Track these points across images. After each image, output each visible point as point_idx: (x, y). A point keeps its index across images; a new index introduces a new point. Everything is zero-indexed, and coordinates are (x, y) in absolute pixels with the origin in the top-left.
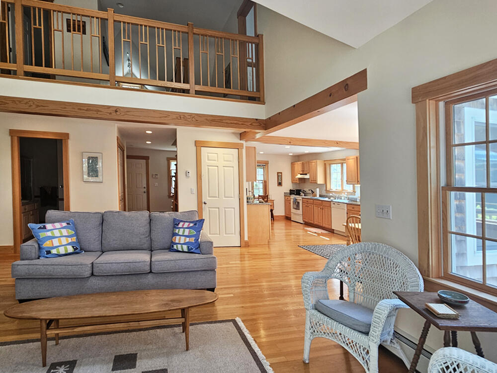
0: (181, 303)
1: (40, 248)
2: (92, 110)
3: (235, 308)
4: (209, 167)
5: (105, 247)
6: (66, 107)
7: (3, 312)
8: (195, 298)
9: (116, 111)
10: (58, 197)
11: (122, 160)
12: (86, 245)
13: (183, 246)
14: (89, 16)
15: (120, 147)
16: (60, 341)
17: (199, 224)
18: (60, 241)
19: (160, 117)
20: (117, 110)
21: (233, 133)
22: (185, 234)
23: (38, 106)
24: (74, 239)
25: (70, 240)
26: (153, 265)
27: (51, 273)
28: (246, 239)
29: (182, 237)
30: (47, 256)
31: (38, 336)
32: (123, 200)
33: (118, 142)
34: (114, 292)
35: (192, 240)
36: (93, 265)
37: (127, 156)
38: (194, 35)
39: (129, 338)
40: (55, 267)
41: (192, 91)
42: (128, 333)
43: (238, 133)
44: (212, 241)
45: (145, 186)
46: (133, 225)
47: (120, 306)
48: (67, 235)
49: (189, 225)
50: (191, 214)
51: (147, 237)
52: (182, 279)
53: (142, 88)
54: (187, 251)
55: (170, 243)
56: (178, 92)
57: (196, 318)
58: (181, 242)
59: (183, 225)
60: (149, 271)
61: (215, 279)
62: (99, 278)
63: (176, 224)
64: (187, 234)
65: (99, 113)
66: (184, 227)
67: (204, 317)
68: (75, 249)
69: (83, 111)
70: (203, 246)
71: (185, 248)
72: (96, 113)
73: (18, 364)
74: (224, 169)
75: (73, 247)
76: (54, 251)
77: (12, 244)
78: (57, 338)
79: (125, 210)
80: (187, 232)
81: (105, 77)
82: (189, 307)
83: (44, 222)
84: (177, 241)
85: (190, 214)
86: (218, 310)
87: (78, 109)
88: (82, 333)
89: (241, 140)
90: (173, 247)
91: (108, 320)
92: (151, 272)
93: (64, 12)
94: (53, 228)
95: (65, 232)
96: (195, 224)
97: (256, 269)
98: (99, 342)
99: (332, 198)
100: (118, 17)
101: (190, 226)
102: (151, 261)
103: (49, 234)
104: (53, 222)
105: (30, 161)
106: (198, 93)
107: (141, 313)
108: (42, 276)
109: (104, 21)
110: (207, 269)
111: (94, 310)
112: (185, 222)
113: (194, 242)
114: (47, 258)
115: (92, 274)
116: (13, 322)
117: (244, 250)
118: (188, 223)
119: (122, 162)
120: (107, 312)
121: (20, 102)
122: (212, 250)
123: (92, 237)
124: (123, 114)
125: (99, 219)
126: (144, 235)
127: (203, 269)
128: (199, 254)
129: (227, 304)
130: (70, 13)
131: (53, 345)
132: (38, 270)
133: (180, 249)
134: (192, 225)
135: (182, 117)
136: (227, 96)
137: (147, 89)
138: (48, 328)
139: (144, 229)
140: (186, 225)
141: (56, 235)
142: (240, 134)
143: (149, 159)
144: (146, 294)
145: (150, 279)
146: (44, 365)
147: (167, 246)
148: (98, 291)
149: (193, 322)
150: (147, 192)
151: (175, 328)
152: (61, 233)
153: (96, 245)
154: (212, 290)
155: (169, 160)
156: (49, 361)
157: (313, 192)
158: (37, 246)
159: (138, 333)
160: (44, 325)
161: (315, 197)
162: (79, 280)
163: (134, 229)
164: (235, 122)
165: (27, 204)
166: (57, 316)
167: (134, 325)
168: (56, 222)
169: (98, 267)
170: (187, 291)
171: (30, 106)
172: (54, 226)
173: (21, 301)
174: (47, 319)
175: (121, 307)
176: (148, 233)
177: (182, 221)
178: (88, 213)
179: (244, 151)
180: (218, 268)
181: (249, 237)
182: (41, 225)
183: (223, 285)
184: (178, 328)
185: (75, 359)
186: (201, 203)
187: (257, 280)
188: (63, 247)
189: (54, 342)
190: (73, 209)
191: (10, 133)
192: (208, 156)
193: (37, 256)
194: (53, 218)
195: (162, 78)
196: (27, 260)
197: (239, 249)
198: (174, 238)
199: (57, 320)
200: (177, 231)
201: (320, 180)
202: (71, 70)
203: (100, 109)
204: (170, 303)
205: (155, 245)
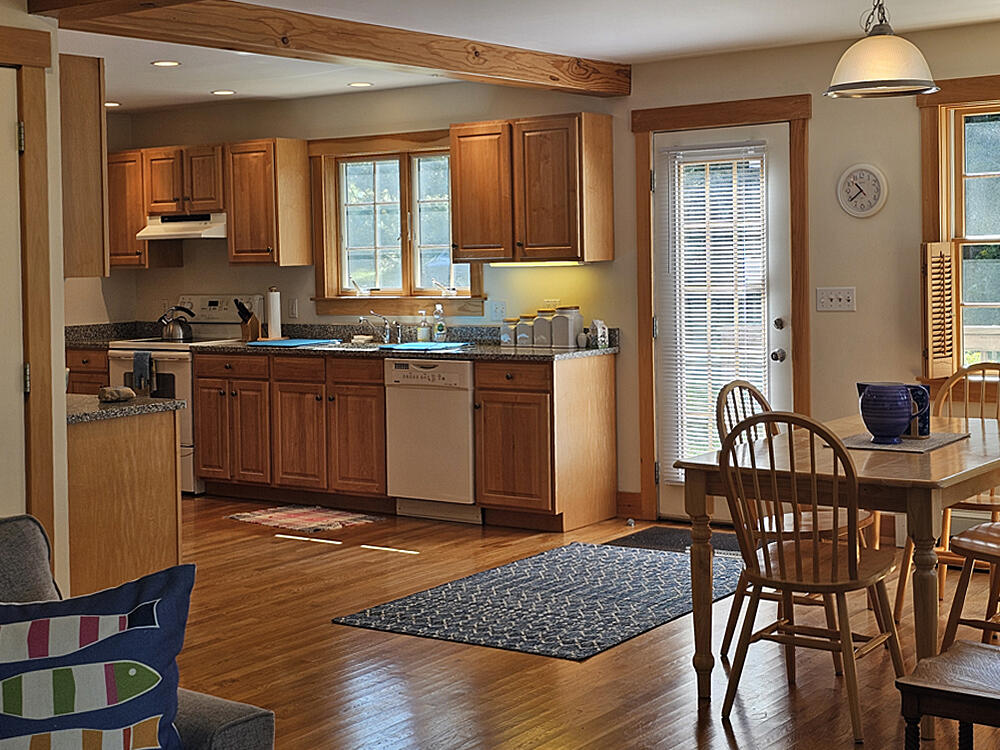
99: (359, 339)
157: (245, 314)
161: (261, 342)
201: (291, 251)
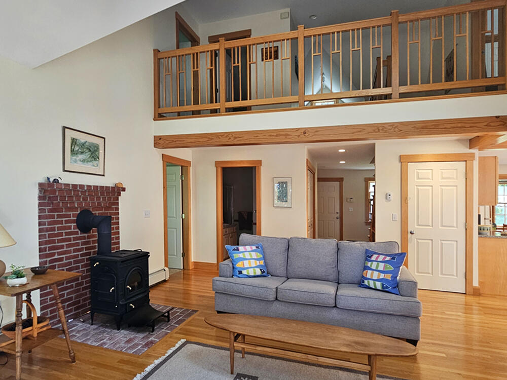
0: (367, 348)
1: (233, 268)
2: (281, 135)
3: (446, 372)
4: (418, 187)
5: (290, 273)
6: (258, 135)
7: (204, 318)
8: (386, 347)
9: (305, 133)
10: (253, 221)
11: (312, 183)
12: (272, 270)
13: (376, 282)
14: (280, 41)
15: (310, 170)
16: (245, 355)
17: (398, 259)
18: (250, 263)
19: (353, 133)
20: (305, 131)
21: (458, 140)
22: (379, 269)
23: (235, 138)
24: (262, 262)
25: (258, 263)
26: (339, 299)
27: (241, 291)
28: (476, 284)
29: (375, 272)
30: (239, 275)
31: (227, 345)
32: (312, 226)
33: (307, 165)
34: (296, 320)
35: (389, 277)
36: (277, 290)
37: (318, 178)
38: (400, 25)
39: (308, 372)
40: (245, 287)
41: (396, 95)
42: (308, 366)
43: (466, 140)
44: (417, 280)
45: (339, 212)
46: (318, 254)
47: (300, 335)
48: (256, 258)
49: (384, 258)
50: (389, 245)
51: (333, 268)
52: (372, 321)
53: (338, 102)
54: (380, 288)
55: (360, 278)
56: (378, 100)
57: (389, 371)
58: (374, 278)
59: (377, 258)
60: (334, 305)
61: (418, 329)
62: (283, 303)
63: (368, 256)
64: (382, 269)
65: (287, 137)
66: (378, 260)
67: (400, 373)
68: (262, 272)
69: (274, 137)
70: (403, 286)
71: (379, 285)
72: (285, 137)
73: (213, 365)
74: (442, 189)
75: (261, 270)
76: (245, 272)
77: (216, 262)
78: (243, 352)
79: (314, 238)
80: (381, 267)
81: (294, 98)
82: (376, 355)
83: (238, 245)
84: (368, 276)
85: (387, 246)
86: (421, 369)
87: (269, 136)
88: (264, 353)
89: (470, 149)
90: (363, 282)
91: (289, 347)
92: (335, 306)
93: (258, 44)
94: (244, 250)
95: (254, 255)
96: (393, 258)
97: (488, 327)
98: (279, 366)
100: (308, 32)
101: (386, 259)
102: (336, 294)
103: (241, 255)
104: (245, 245)
105: (231, 188)
106: (403, 96)
107: (320, 348)
108: (234, 293)
109: (294, 41)
110: (407, 314)
111: (274, 333)
112: (379, 254)
113: (390, 279)
114: (239, 277)
115: (276, 299)
116: (212, 329)
117: (471, 299)
118: (384, 256)
119: (312, 186)
120: (286, 338)
121: (222, 136)
122: (416, 293)
123: (278, 263)
124: (311, 134)
125: (286, 245)
126: (330, 265)
127: (403, 314)
128: (397, 294)
129: (435, 365)
130: (262, 43)
131: (240, 357)
132: (231, 287)
133: (372, 286)
134: (388, 258)
135: (380, 128)
136: (450, 92)
137: (343, 102)
138: (235, 341)
139: (330, 259)
140: (381, 258)
141: (247, 257)
142: (470, 140)
143: (343, 181)
144: (327, 329)
145: (334, 314)
146: (232, 373)
147: (356, 280)
148: (281, 316)
149: (384, 374)
150: (340, 217)
151: (360, 375)
152: (251, 255)
153: (281, 270)
154: (414, 342)
155: (367, 181)
156: (236, 371)
158: (231, 265)
159: (318, 368)
160: (233, 338)
162: (265, 302)
163: (319, 258)
164: (459, 125)
165: (228, 227)
166: (242, 332)
167: (312, 358)
168: (248, 245)
169: (281, 292)
170: (375, 336)
171: (230, 138)
172: (245, 249)
173: (219, 312)
174: (236, 333)
175: (299, 337)
176: (335, 264)
177: (376, 253)
178: (275, 238)
179: (476, 164)
180: (423, 315)
181: (480, 283)
182: (235, 247)
183: (432, 339)
184: (364, 376)
185: (257, 376)
186: (405, 233)
187: (488, 343)
188: (252, 269)
189: (240, 355)
190: (264, 233)
191: (216, 164)
192: (418, 173)
193: (231, 275)
194: (245, 241)
195: (356, 87)
196: (224, 277)
197: (463, 297)
198: (365, 272)
199: (244, 336)
200: (369, 264)
202: (263, 98)
203: (289, 133)
204: (353, 344)
205: (343, 277)
